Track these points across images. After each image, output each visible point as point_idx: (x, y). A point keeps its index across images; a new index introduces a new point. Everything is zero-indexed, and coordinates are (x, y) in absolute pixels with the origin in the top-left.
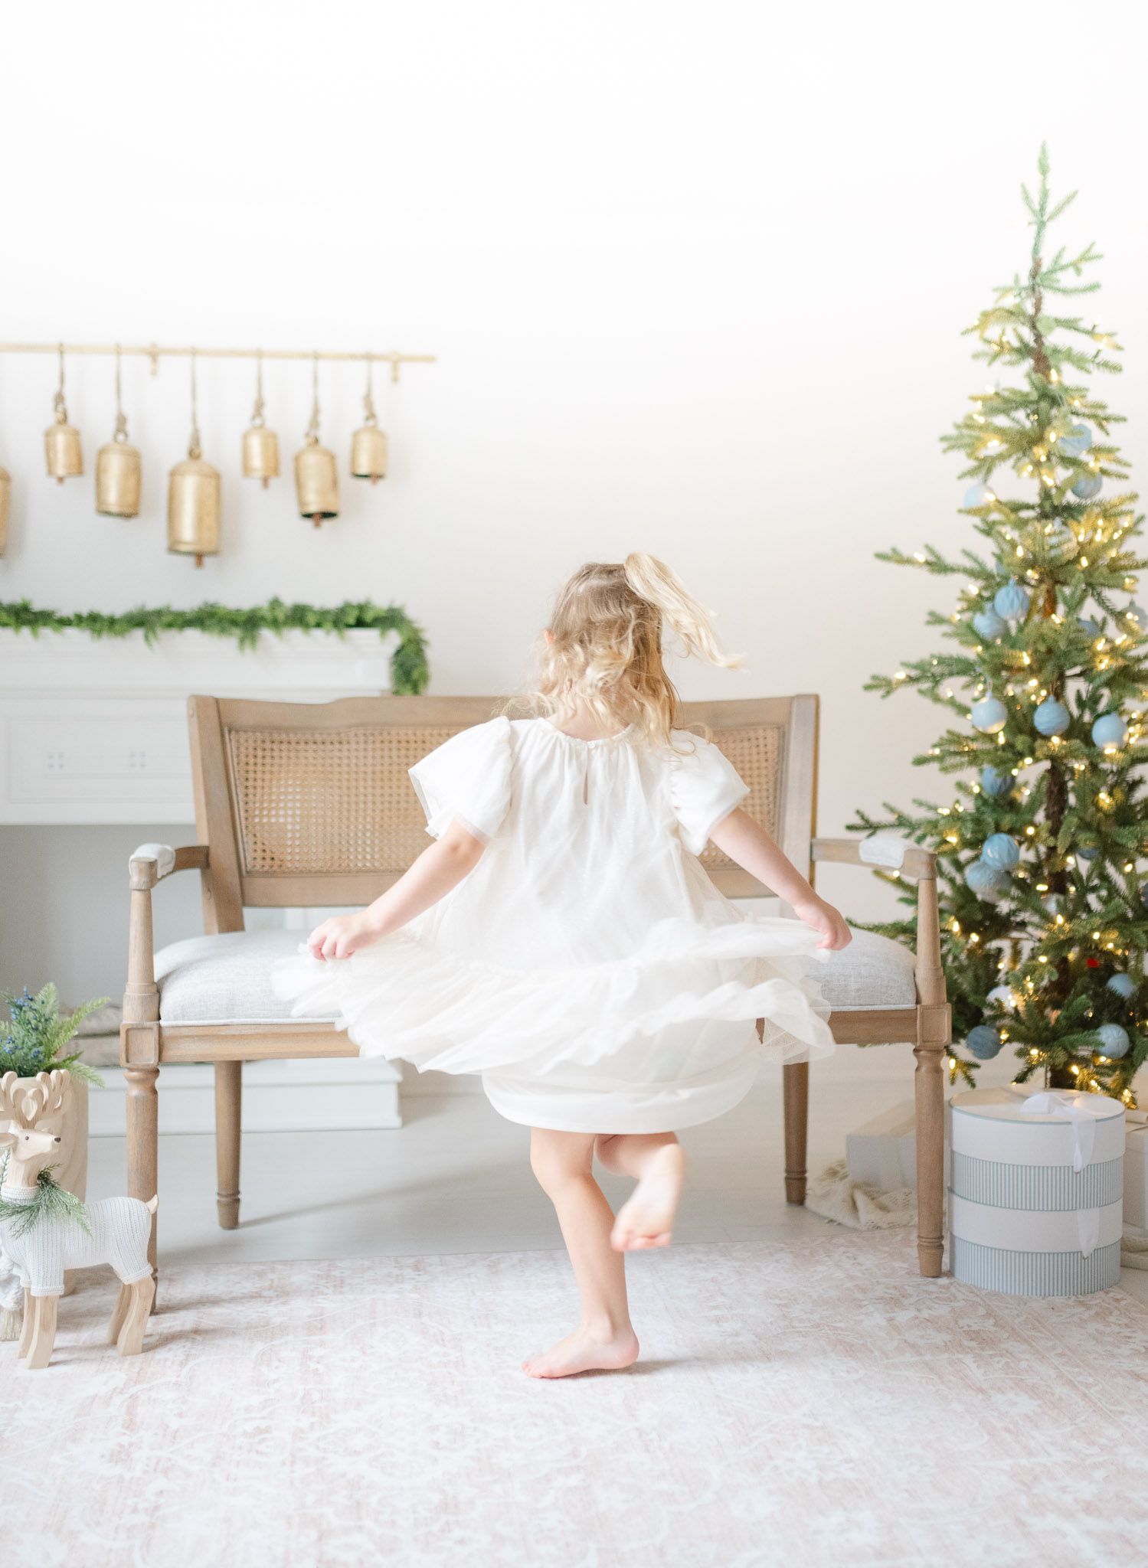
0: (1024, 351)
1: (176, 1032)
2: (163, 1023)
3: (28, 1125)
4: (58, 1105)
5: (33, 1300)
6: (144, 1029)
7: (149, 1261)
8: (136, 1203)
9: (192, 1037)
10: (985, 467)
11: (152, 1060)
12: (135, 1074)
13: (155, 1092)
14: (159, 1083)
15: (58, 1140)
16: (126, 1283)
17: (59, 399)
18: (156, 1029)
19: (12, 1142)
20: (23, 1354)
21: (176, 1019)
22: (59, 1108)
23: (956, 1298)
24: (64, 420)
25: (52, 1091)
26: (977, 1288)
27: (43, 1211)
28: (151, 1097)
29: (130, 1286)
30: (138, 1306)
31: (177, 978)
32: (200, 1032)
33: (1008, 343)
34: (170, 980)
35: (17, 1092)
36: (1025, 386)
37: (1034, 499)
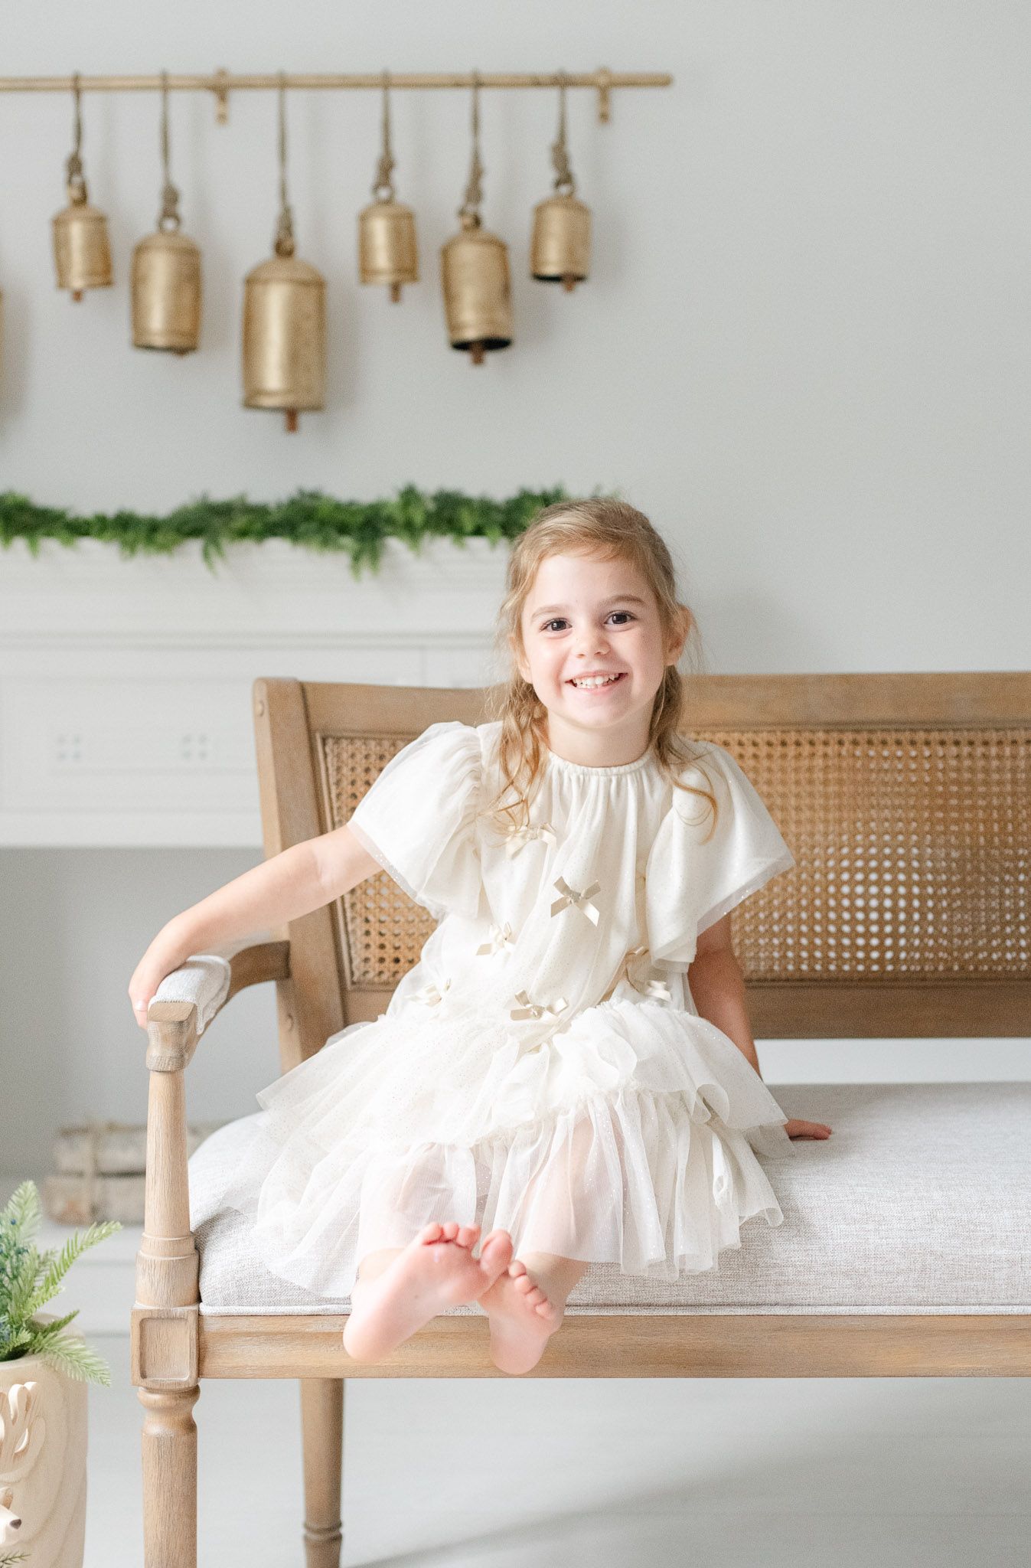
1: (228, 1326)
2: (204, 1308)
4: (23, 1445)
6: (172, 1319)
9: (258, 1334)
11: (185, 1375)
12: (156, 1397)
13: (191, 1427)
14: (199, 1411)
15: (17, 1524)
18: (192, 1319)
21: (226, 1302)
22: (24, 1451)
28: (185, 1437)
31: (230, 1226)
32: (269, 1327)
34: (218, 1228)
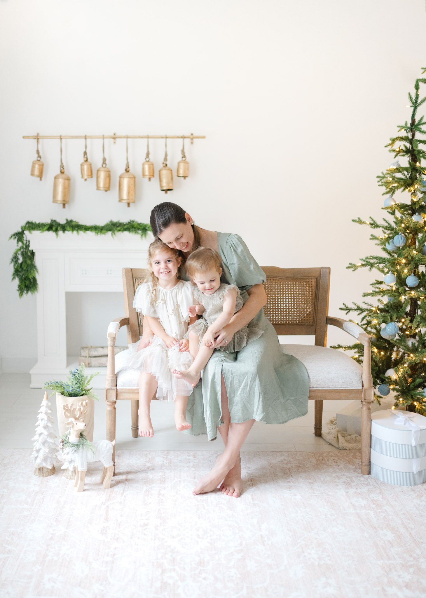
0: (407, 151)
1: (122, 391)
2: (117, 387)
3: (77, 419)
4: (86, 411)
5: (78, 472)
6: (112, 389)
7: (112, 460)
8: (108, 442)
9: (127, 392)
10: (392, 191)
11: (114, 399)
12: (109, 403)
13: (115, 408)
14: (116, 406)
15: (85, 425)
16: (106, 467)
17: (85, 153)
18: (116, 389)
19: (72, 425)
20: (76, 486)
21: (121, 386)
23: (370, 484)
24: (87, 161)
25: (84, 407)
26: (377, 480)
27: (81, 446)
28: (114, 410)
29: (107, 468)
30: (109, 474)
31: (122, 373)
32: (129, 391)
33: (402, 149)
34: (120, 373)
35: (73, 409)
36: (407, 165)
37: (409, 203)
